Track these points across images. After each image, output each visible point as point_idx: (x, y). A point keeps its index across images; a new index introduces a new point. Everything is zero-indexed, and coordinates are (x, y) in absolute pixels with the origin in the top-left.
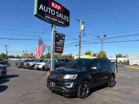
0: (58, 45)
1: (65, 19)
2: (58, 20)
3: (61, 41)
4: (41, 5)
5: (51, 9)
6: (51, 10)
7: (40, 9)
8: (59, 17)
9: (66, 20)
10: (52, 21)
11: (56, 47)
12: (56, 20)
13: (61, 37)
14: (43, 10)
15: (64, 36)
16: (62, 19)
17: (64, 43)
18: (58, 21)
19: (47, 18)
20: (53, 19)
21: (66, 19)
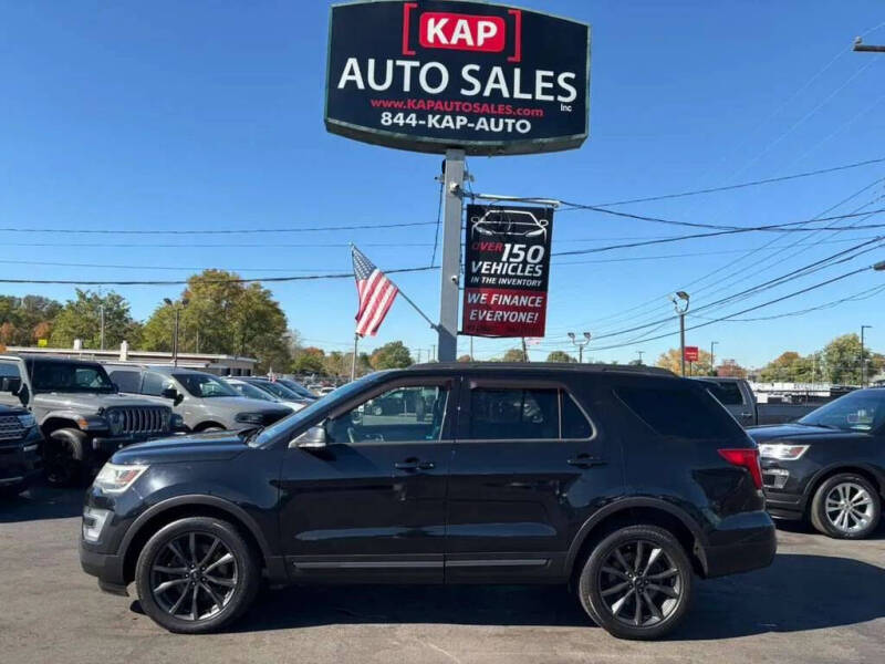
0: (492, 281)
1: (539, 96)
2: (473, 118)
3: (517, 256)
4: (352, 62)
5: (417, 64)
6: (415, 72)
7: (342, 85)
8: (487, 93)
9: (551, 98)
10: (434, 132)
11: (473, 298)
12: (462, 121)
13: (514, 229)
14: (361, 85)
15: (546, 214)
16: (512, 100)
17: (545, 263)
18: (482, 124)
19: (395, 127)
20: (432, 121)
21: (545, 91)
